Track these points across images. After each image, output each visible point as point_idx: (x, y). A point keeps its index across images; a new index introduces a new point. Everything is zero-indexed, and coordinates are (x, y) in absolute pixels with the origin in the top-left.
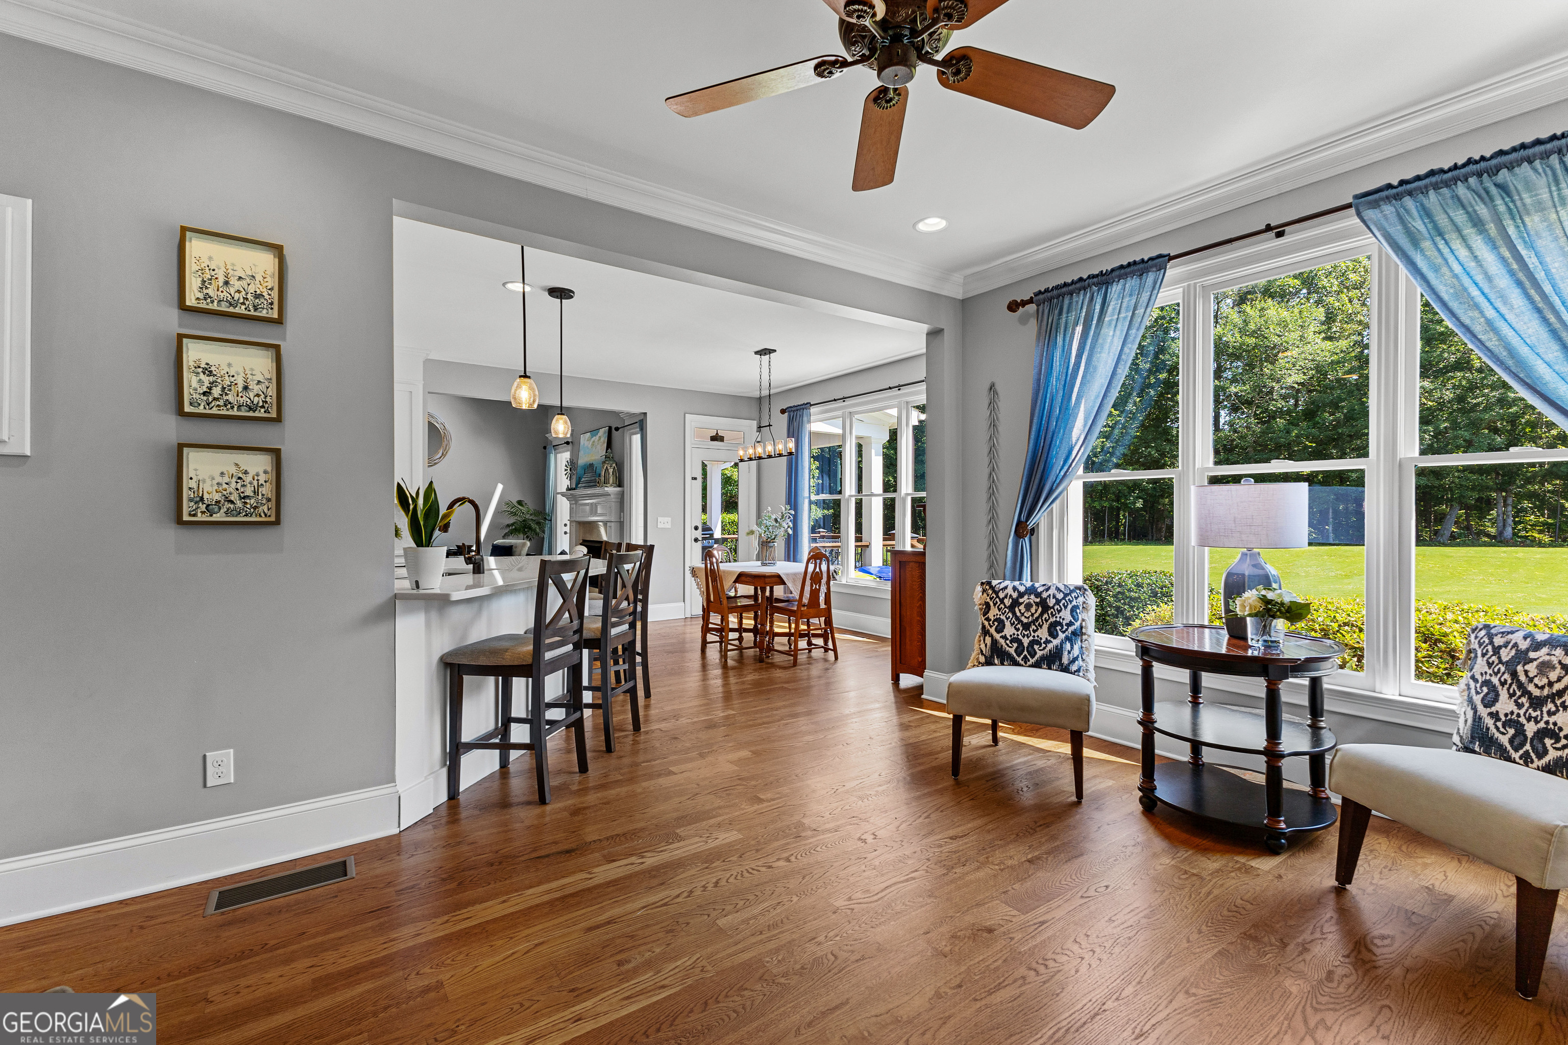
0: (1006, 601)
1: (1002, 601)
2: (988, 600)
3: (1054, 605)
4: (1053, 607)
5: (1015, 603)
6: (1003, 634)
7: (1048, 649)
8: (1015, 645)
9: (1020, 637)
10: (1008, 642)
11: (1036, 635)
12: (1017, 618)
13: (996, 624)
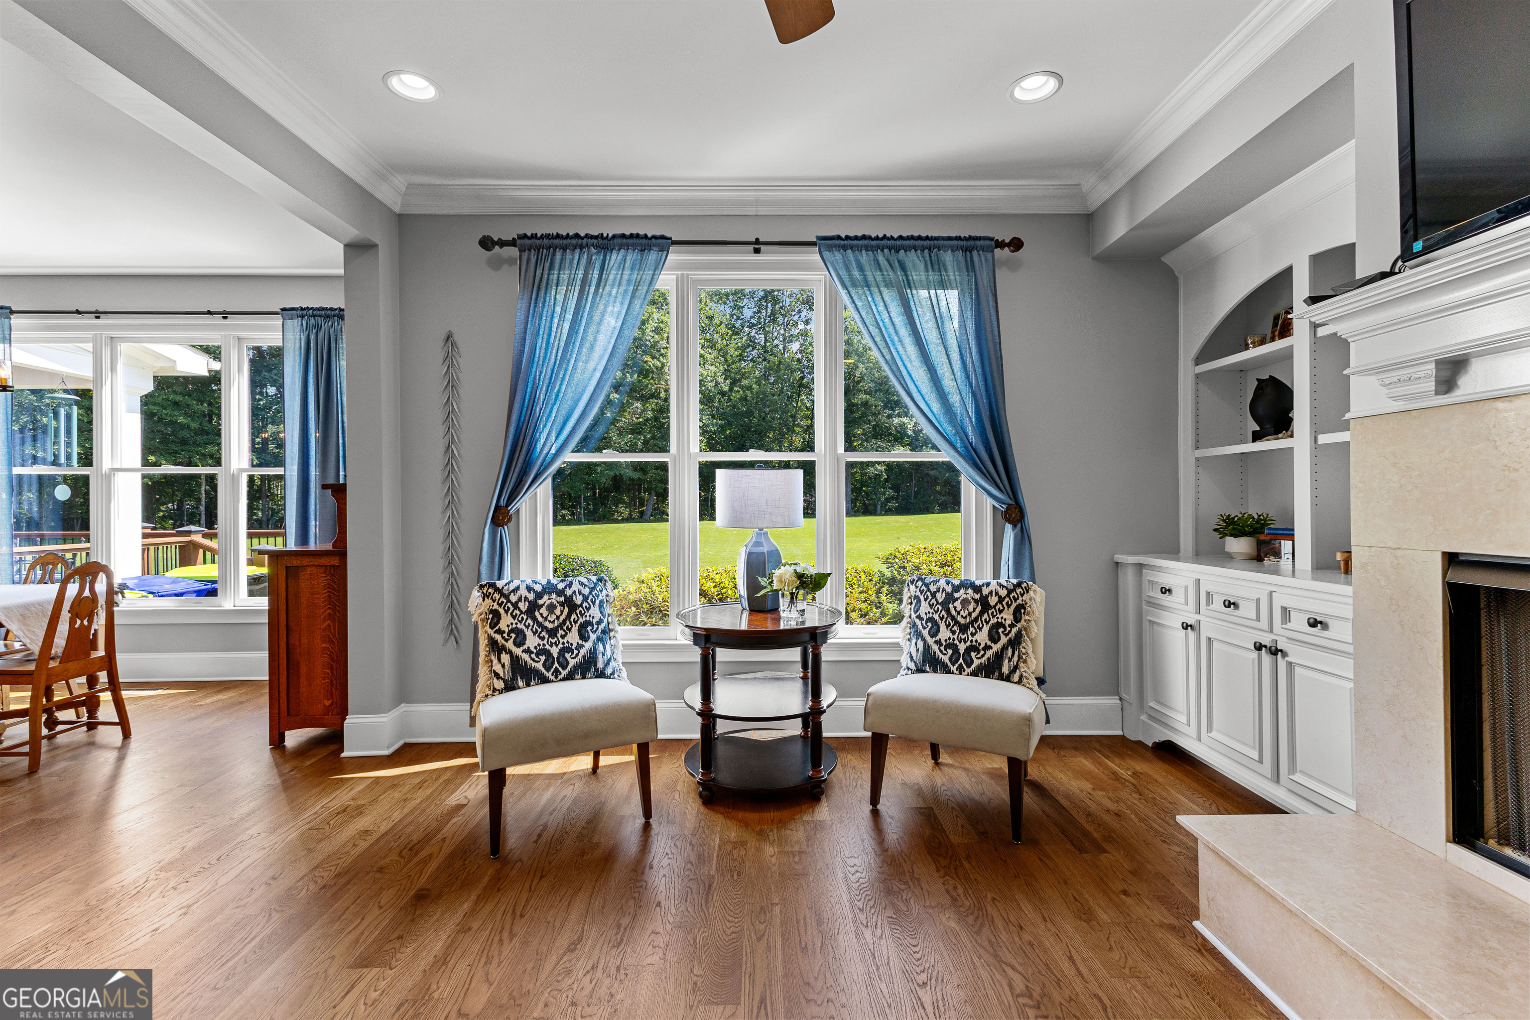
0: (521, 605)
1: (516, 606)
2: (496, 606)
3: (582, 602)
4: (581, 606)
5: (533, 607)
6: (525, 647)
7: (581, 655)
8: (543, 658)
9: (547, 647)
10: (533, 656)
11: (565, 641)
12: (540, 625)
13: (513, 635)
